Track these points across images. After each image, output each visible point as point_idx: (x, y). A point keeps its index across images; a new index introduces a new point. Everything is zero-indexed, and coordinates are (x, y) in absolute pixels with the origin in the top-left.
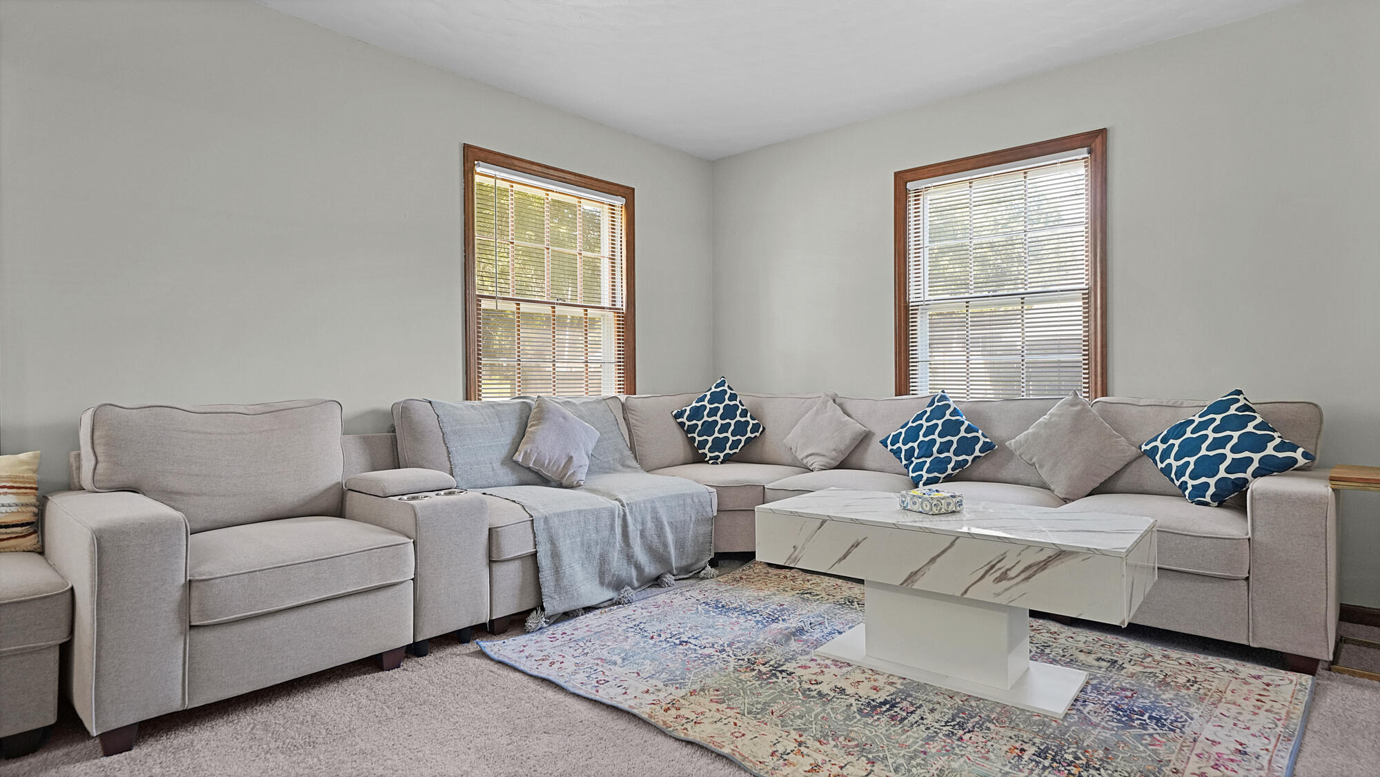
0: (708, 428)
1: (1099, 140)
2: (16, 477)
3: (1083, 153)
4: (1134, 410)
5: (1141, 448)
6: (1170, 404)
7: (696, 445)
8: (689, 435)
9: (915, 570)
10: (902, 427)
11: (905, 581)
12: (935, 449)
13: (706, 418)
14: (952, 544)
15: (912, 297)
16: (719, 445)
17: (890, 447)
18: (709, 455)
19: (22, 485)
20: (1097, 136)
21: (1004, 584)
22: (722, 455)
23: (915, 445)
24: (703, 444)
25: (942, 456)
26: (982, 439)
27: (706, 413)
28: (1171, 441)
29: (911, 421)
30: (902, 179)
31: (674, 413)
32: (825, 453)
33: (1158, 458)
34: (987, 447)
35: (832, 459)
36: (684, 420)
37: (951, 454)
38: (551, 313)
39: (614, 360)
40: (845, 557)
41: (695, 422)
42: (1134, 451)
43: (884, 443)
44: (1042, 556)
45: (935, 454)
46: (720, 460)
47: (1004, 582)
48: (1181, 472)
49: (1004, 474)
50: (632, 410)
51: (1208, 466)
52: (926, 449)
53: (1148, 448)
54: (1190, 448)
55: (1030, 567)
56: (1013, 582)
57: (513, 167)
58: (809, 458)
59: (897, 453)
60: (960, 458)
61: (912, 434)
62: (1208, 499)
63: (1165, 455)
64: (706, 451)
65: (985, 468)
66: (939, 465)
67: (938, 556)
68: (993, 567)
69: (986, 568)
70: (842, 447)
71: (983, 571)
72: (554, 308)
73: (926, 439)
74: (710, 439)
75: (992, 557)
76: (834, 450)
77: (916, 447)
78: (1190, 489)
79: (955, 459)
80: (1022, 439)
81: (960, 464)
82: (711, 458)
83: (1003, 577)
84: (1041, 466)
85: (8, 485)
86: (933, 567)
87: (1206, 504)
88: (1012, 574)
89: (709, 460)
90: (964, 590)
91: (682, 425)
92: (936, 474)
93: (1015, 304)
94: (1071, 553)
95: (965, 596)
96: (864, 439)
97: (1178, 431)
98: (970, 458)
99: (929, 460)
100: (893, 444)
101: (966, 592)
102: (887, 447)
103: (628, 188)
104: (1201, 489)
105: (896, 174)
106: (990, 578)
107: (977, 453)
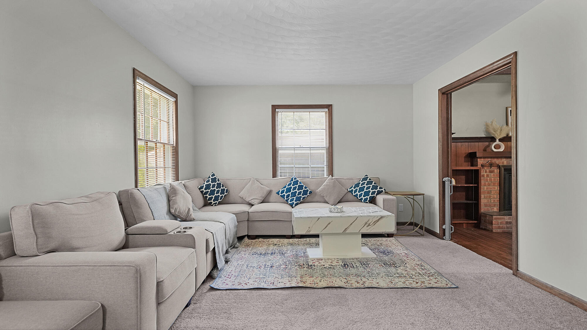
0: (212, 192)
1: (330, 107)
3: (327, 110)
4: (343, 180)
5: (348, 190)
6: (351, 178)
7: (207, 199)
8: (205, 196)
9: (346, 227)
10: (284, 188)
11: (344, 231)
12: (297, 194)
13: (211, 189)
14: (356, 219)
15: (277, 146)
16: (216, 198)
17: (280, 194)
18: (213, 202)
20: (330, 106)
21: (369, 227)
22: (217, 202)
23: (290, 193)
24: (210, 199)
25: (299, 196)
26: (309, 190)
27: (211, 186)
28: (356, 188)
29: (287, 186)
30: (275, 108)
31: (199, 187)
32: (258, 198)
33: (353, 192)
34: (311, 193)
35: (260, 200)
36: (203, 190)
37: (301, 195)
38: (155, 147)
39: (170, 166)
40: (326, 228)
41: (207, 190)
42: (346, 191)
43: (278, 193)
44: (378, 219)
45: (297, 196)
46: (217, 204)
47: (369, 226)
48: (360, 195)
49: (314, 200)
50: (188, 187)
51: (367, 194)
52: (294, 194)
53: (350, 190)
54: (362, 189)
55: (375, 222)
56: (371, 226)
57: (147, 81)
58: (253, 200)
59: (283, 196)
60: (304, 196)
61: (289, 190)
62: (368, 202)
63: (355, 191)
64: (212, 201)
65: (309, 199)
66: (298, 199)
67: (353, 223)
68: (366, 223)
69: (365, 224)
70: (264, 196)
71: (364, 225)
72: (156, 144)
73: (294, 191)
74: (214, 196)
75: (366, 221)
76: (261, 197)
77: (290, 194)
78: (363, 199)
79: (302, 196)
80: (321, 189)
81: (304, 198)
82: (214, 204)
83: (369, 225)
84: (326, 197)
86: (351, 226)
87: (367, 203)
88: (371, 224)
89: (213, 205)
90: (359, 230)
91: (202, 192)
92: (298, 202)
93: (308, 150)
94: (384, 217)
95: (360, 232)
96: (270, 192)
97: (357, 185)
98: (306, 196)
99: (295, 198)
100: (281, 193)
101: (360, 231)
102: (279, 194)
103: (176, 94)
104: (366, 199)
105: (272, 105)
106: (366, 226)
107: (308, 194)
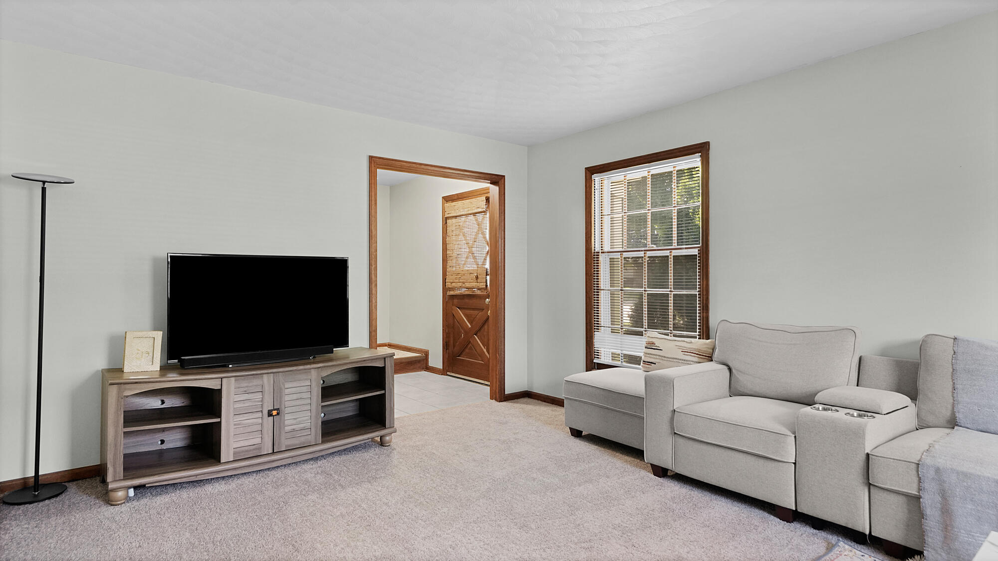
2: (700, 350)
19: (702, 354)
85: (697, 353)
